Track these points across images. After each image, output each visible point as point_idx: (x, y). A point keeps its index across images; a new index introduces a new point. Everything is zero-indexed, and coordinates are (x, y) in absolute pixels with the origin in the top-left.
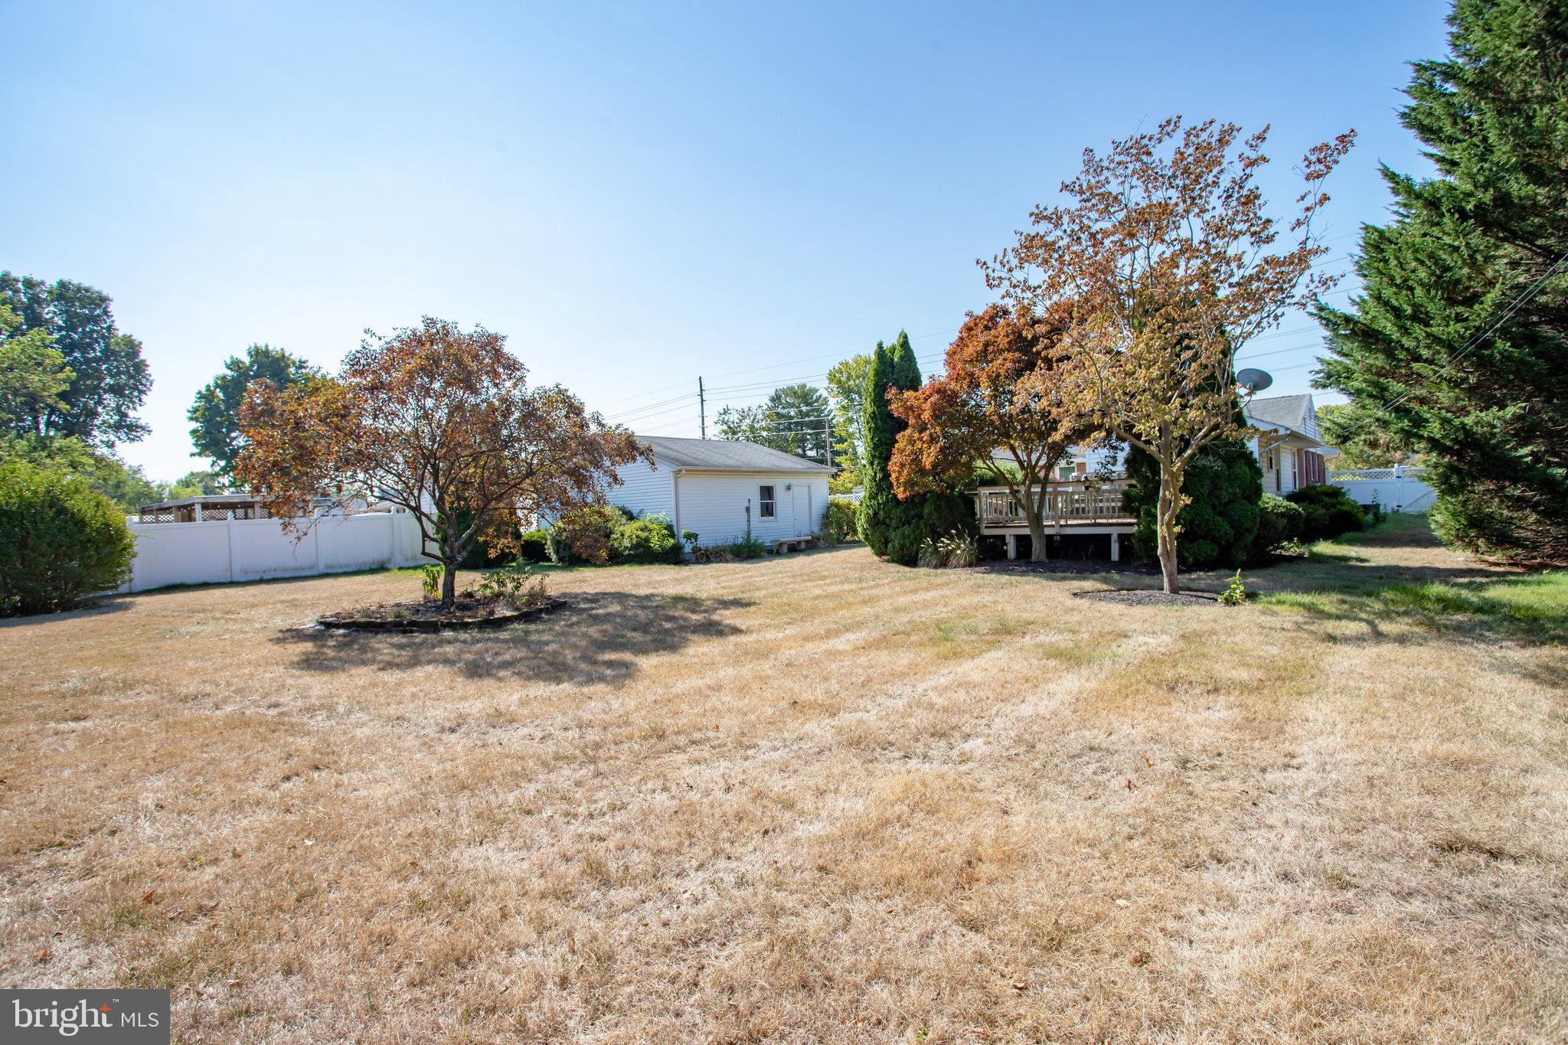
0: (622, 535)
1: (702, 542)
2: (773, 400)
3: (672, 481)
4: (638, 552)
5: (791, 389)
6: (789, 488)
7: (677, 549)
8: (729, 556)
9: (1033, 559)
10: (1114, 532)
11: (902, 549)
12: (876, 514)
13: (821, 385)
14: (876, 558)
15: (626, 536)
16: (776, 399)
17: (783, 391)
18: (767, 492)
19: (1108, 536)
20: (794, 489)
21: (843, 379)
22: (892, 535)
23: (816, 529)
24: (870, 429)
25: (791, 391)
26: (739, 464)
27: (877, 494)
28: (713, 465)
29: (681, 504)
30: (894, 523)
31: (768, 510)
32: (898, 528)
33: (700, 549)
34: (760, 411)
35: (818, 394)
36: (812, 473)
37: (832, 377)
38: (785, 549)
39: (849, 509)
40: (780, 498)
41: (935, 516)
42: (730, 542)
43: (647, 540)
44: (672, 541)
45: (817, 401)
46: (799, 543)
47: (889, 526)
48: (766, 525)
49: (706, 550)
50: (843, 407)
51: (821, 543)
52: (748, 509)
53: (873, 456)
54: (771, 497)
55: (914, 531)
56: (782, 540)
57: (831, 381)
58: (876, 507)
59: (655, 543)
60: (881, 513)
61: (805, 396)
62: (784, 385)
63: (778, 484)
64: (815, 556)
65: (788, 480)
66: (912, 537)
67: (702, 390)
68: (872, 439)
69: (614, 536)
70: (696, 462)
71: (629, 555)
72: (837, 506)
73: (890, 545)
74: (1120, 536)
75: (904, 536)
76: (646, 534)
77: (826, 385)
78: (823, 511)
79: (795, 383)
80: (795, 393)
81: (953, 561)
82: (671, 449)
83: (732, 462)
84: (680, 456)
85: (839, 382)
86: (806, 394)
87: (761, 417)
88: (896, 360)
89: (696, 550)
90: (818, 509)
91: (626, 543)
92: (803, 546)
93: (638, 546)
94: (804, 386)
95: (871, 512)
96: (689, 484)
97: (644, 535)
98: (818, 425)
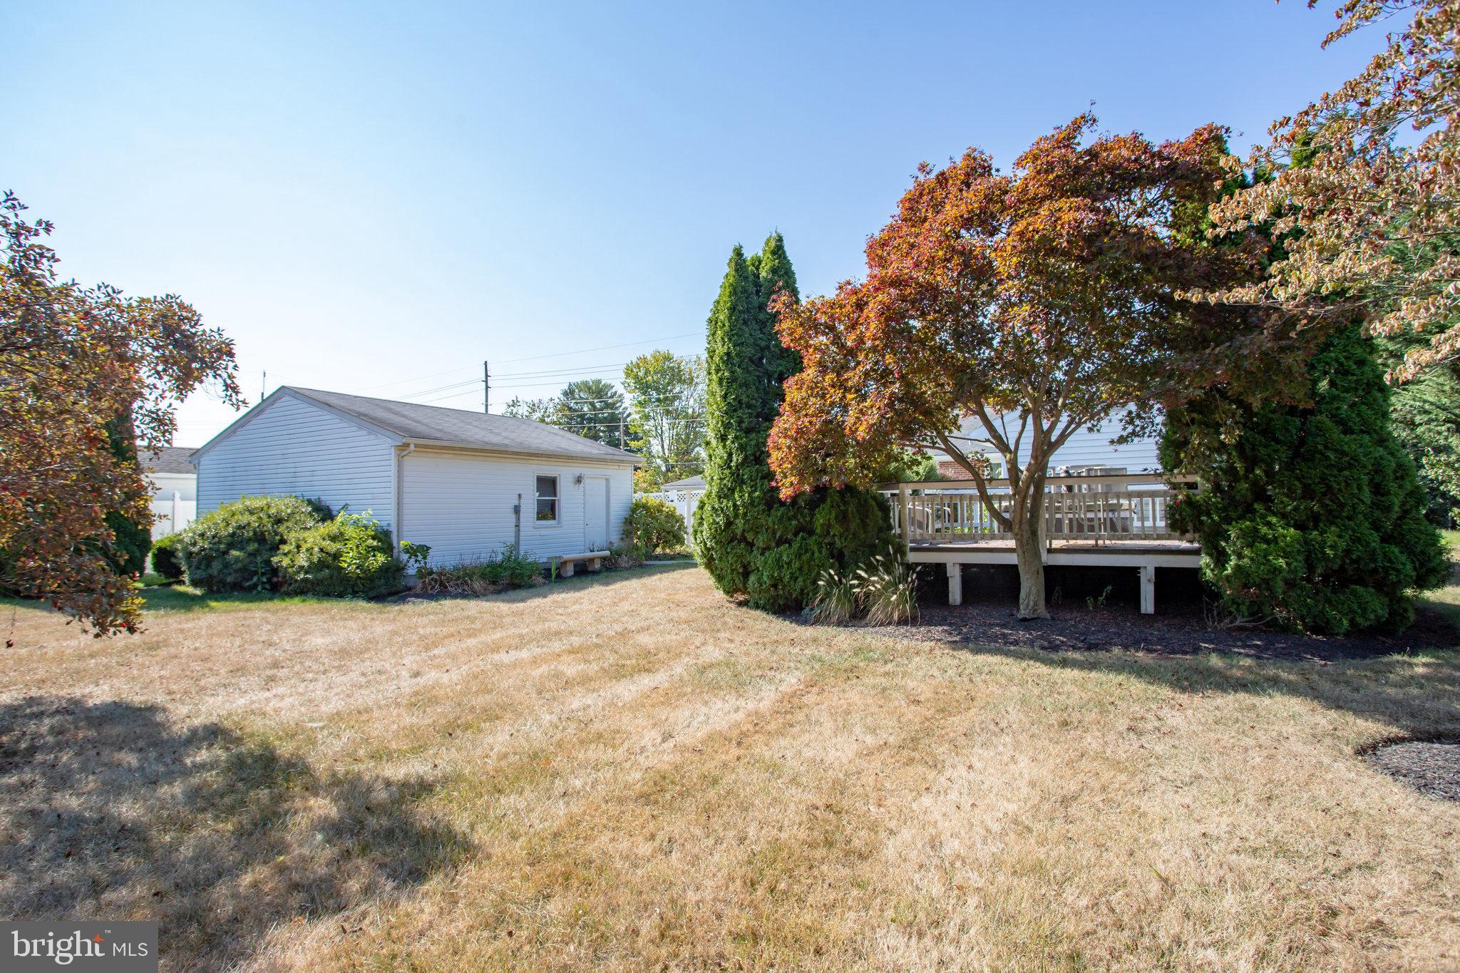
0: (298, 547)
1: (435, 560)
2: (565, 394)
3: (393, 462)
4: (320, 576)
5: (585, 384)
6: (579, 480)
7: (393, 571)
8: (477, 585)
9: (1023, 612)
10: (1148, 566)
11: (775, 586)
12: (729, 524)
13: (616, 381)
14: (720, 595)
15: (303, 549)
16: (569, 393)
17: (577, 385)
18: (548, 485)
19: (1133, 572)
20: (586, 481)
21: (641, 374)
22: (757, 560)
23: (615, 538)
24: (721, 381)
25: (586, 387)
26: (507, 442)
27: (732, 490)
28: (462, 441)
29: (407, 499)
30: (760, 541)
31: (548, 510)
32: (768, 548)
33: (431, 573)
34: (551, 405)
35: (613, 390)
36: (612, 461)
37: (629, 372)
38: (570, 570)
39: (660, 511)
40: (567, 495)
41: (836, 529)
42: (485, 559)
43: (337, 556)
44: (381, 558)
45: (612, 397)
46: (592, 560)
47: (752, 545)
48: (543, 532)
49: (440, 574)
50: (640, 402)
51: (624, 561)
52: (517, 510)
53: (727, 426)
54: (554, 492)
55: (799, 556)
56: (566, 557)
57: (628, 375)
58: (731, 512)
59: (349, 561)
60: (740, 522)
61: (599, 391)
62: (578, 379)
63: (564, 475)
64: (617, 586)
65: (577, 470)
66: (796, 565)
67: (487, 376)
68: (725, 397)
69: (286, 548)
70: (438, 435)
71: (305, 580)
72: (645, 507)
73: (752, 578)
74: (1159, 571)
75: (779, 564)
76: (338, 545)
77: (623, 380)
78: (626, 514)
79: (590, 377)
80: (589, 388)
81: (876, 611)
82: (403, 416)
83: (495, 439)
84: (413, 425)
85: (636, 377)
86: (601, 390)
87: (552, 410)
88: (763, 274)
89: (424, 573)
90: (618, 510)
91: (302, 560)
92: (597, 566)
93: (321, 565)
94: (599, 381)
95: (721, 520)
96: (418, 466)
97: (332, 547)
98: (613, 418)
